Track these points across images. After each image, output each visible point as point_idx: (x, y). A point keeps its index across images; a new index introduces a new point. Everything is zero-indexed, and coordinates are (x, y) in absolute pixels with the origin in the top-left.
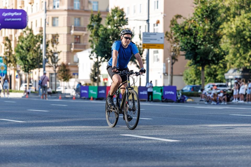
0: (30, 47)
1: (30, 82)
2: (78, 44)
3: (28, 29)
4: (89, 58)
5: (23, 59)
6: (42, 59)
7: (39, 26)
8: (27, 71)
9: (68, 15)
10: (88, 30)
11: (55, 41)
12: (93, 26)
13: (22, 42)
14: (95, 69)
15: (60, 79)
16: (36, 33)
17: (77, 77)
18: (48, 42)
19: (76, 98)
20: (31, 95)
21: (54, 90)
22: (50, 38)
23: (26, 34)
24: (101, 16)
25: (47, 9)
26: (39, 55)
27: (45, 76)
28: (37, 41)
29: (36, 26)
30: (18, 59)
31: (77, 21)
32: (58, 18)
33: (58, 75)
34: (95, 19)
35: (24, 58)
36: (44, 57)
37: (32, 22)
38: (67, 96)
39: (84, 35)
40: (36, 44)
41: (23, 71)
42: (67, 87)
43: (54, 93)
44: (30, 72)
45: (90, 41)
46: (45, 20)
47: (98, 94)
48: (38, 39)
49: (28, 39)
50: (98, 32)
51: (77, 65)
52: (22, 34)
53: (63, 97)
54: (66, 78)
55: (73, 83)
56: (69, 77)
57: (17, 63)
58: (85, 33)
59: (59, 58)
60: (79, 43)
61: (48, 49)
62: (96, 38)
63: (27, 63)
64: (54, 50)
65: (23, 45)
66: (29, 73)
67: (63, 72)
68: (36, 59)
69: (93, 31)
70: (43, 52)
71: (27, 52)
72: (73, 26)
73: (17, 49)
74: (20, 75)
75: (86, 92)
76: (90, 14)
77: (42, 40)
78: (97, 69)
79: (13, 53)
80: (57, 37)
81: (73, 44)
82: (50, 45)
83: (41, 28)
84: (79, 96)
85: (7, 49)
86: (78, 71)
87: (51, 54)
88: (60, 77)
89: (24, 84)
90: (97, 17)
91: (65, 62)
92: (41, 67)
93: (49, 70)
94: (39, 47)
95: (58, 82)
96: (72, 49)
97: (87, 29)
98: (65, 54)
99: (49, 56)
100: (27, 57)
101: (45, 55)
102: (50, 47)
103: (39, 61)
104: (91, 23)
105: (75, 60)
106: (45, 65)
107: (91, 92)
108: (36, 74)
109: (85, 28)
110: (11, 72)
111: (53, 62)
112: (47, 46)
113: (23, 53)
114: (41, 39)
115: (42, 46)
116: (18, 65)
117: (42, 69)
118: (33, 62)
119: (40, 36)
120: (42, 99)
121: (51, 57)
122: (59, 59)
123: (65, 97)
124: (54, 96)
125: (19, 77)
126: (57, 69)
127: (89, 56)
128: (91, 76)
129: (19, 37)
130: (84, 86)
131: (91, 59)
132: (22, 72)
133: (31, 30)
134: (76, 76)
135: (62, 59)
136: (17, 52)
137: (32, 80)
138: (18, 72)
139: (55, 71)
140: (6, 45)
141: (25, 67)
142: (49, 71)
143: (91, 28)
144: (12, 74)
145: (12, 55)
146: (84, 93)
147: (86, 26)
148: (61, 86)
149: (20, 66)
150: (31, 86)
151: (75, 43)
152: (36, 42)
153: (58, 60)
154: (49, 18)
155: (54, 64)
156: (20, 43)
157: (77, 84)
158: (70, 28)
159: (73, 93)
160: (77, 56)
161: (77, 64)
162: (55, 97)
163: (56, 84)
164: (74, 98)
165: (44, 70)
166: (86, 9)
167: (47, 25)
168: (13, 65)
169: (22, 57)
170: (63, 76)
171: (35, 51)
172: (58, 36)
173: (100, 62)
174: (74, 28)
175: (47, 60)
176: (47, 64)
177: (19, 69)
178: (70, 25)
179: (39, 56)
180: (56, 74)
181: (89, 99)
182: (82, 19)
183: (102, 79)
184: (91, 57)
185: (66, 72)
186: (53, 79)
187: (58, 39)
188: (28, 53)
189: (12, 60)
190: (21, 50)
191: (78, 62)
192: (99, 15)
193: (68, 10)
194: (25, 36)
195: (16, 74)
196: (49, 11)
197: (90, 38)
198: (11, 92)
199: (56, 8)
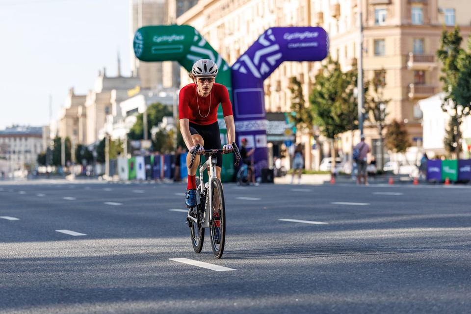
0: (336, 93)
1: (337, 155)
2: (420, 86)
3: (331, 62)
4: (441, 110)
5: (324, 114)
6: (357, 114)
7: (351, 55)
8: (331, 135)
9: (403, 34)
10: (438, 61)
11: (380, 81)
12: (446, 53)
13: (322, 85)
14: (452, 130)
15: (391, 149)
16: (346, 68)
17: (421, 145)
18: (368, 83)
19: (420, 181)
20: (340, 179)
21: (379, 168)
22: (370, 76)
23: (328, 71)
24: (460, 34)
25: (365, 25)
26: (352, 106)
27: (363, 143)
28: (349, 83)
29: (346, 56)
30: (315, 115)
31: (418, 44)
32: (383, 40)
33: (386, 141)
34: (450, 39)
35: (326, 113)
36: (361, 110)
37: (338, 50)
38: (403, 179)
39: (431, 69)
40: (346, 87)
41: (325, 136)
42: (404, 163)
43: (381, 173)
44: (338, 138)
45: (442, 79)
46: (362, 44)
47: (459, 173)
48: (348, 79)
49: (333, 79)
50: (455, 63)
51: (420, 124)
52: (321, 71)
53: (397, 179)
54: (401, 147)
55: (413, 154)
56: (407, 144)
57: (314, 122)
58: (432, 65)
59: (387, 111)
60: (424, 83)
61: (366, 96)
62: (452, 74)
63: (330, 121)
64: (379, 98)
65: (324, 91)
66: (336, 140)
67: (394, 136)
68: (346, 115)
69: (448, 61)
70: (360, 102)
71: (330, 102)
72: (411, 55)
73: (312, 97)
74: (320, 145)
75: (436, 169)
76: (440, 32)
77: (356, 81)
78: (455, 128)
79: (307, 105)
80: (383, 74)
81: (412, 86)
82: (371, 88)
83: (355, 60)
84: (424, 177)
85: (295, 98)
86: (421, 134)
87: (372, 105)
88: (390, 145)
89: (326, 160)
90: (453, 37)
91: (399, 118)
92: (355, 128)
93: (371, 134)
94: (351, 93)
95: (387, 153)
96: (411, 95)
97: (436, 58)
98: (399, 105)
99: (370, 108)
100: (329, 112)
101: (363, 107)
102: (372, 93)
103: (352, 118)
104: (443, 47)
105: (417, 114)
106: (362, 125)
107: (446, 169)
108: (348, 141)
109: (432, 57)
110: (303, 138)
111: (378, 118)
112: (365, 90)
113: (325, 105)
114: (354, 78)
115: (358, 92)
116: (315, 127)
117: (357, 132)
118: (342, 120)
119: (352, 74)
120: (358, 185)
121: (373, 110)
122: (388, 114)
123: (399, 180)
124: (380, 179)
125: (317, 146)
126: (385, 132)
127: (442, 107)
128: (446, 141)
129: (317, 77)
130: (434, 160)
131: (445, 111)
132: (322, 138)
133: (337, 63)
134: (418, 142)
135: (393, 113)
136: (313, 102)
137: (340, 153)
138: (316, 137)
139: (381, 134)
140: (293, 91)
141: (327, 130)
142: (370, 136)
143: (442, 56)
144: (304, 143)
145: (305, 108)
146: (434, 173)
147: (434, 53)
148: (394, 161)
149: (319, 127)
150: (339, 162)
151: (416, 84)
152: (345, 85)
153: (385, 115)
154: (367, 41)
155: (378, 123)
156: (319, 88)
157: (420, 156)
158: (405, 58)
159: (415, 173)
160: (420, 106)
161: (419, 122)
162: (382, 180)
163: (383, 159)
164: (415, 181)
165: (362, 133)
166: (433, 22)
167: (365, 54)
168: (307, 127)
169: (321, 111)
170: (396, 142)
171: (345, 101)
172: (385, 73)
173: (461, 117)
174: (414, 57)
175: (366, 116)
176: (366, 123)
177: (317, 133)
178: (405, 53)
179: (351, 109)
180: (382, 140)
181: (443, 182)
182: (428, 41)
183: (465, 147)
184: (446, 107)
185: (400, 137)
186: (379, 150)
187: (384, 77)
188: (332, 105)
189: (305, 117)
190: (320, 100)
191: (422, 117)
192: (457, 32)
193: (402, 26)
194: (326, 74)
195: (313, 142)
196: (368, 28)
197: (441, 74)
198: (304, 173)
199: (381, 23)
